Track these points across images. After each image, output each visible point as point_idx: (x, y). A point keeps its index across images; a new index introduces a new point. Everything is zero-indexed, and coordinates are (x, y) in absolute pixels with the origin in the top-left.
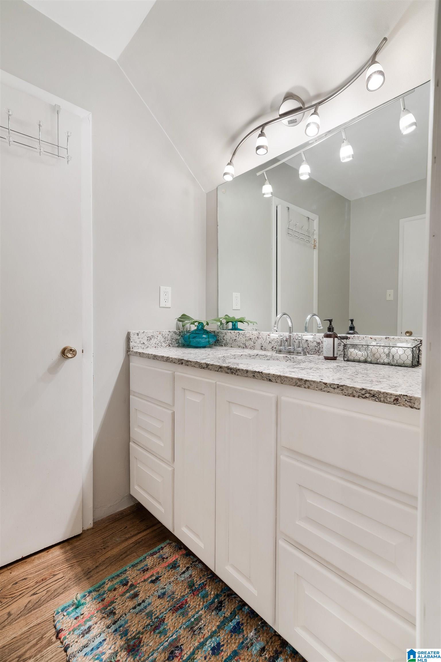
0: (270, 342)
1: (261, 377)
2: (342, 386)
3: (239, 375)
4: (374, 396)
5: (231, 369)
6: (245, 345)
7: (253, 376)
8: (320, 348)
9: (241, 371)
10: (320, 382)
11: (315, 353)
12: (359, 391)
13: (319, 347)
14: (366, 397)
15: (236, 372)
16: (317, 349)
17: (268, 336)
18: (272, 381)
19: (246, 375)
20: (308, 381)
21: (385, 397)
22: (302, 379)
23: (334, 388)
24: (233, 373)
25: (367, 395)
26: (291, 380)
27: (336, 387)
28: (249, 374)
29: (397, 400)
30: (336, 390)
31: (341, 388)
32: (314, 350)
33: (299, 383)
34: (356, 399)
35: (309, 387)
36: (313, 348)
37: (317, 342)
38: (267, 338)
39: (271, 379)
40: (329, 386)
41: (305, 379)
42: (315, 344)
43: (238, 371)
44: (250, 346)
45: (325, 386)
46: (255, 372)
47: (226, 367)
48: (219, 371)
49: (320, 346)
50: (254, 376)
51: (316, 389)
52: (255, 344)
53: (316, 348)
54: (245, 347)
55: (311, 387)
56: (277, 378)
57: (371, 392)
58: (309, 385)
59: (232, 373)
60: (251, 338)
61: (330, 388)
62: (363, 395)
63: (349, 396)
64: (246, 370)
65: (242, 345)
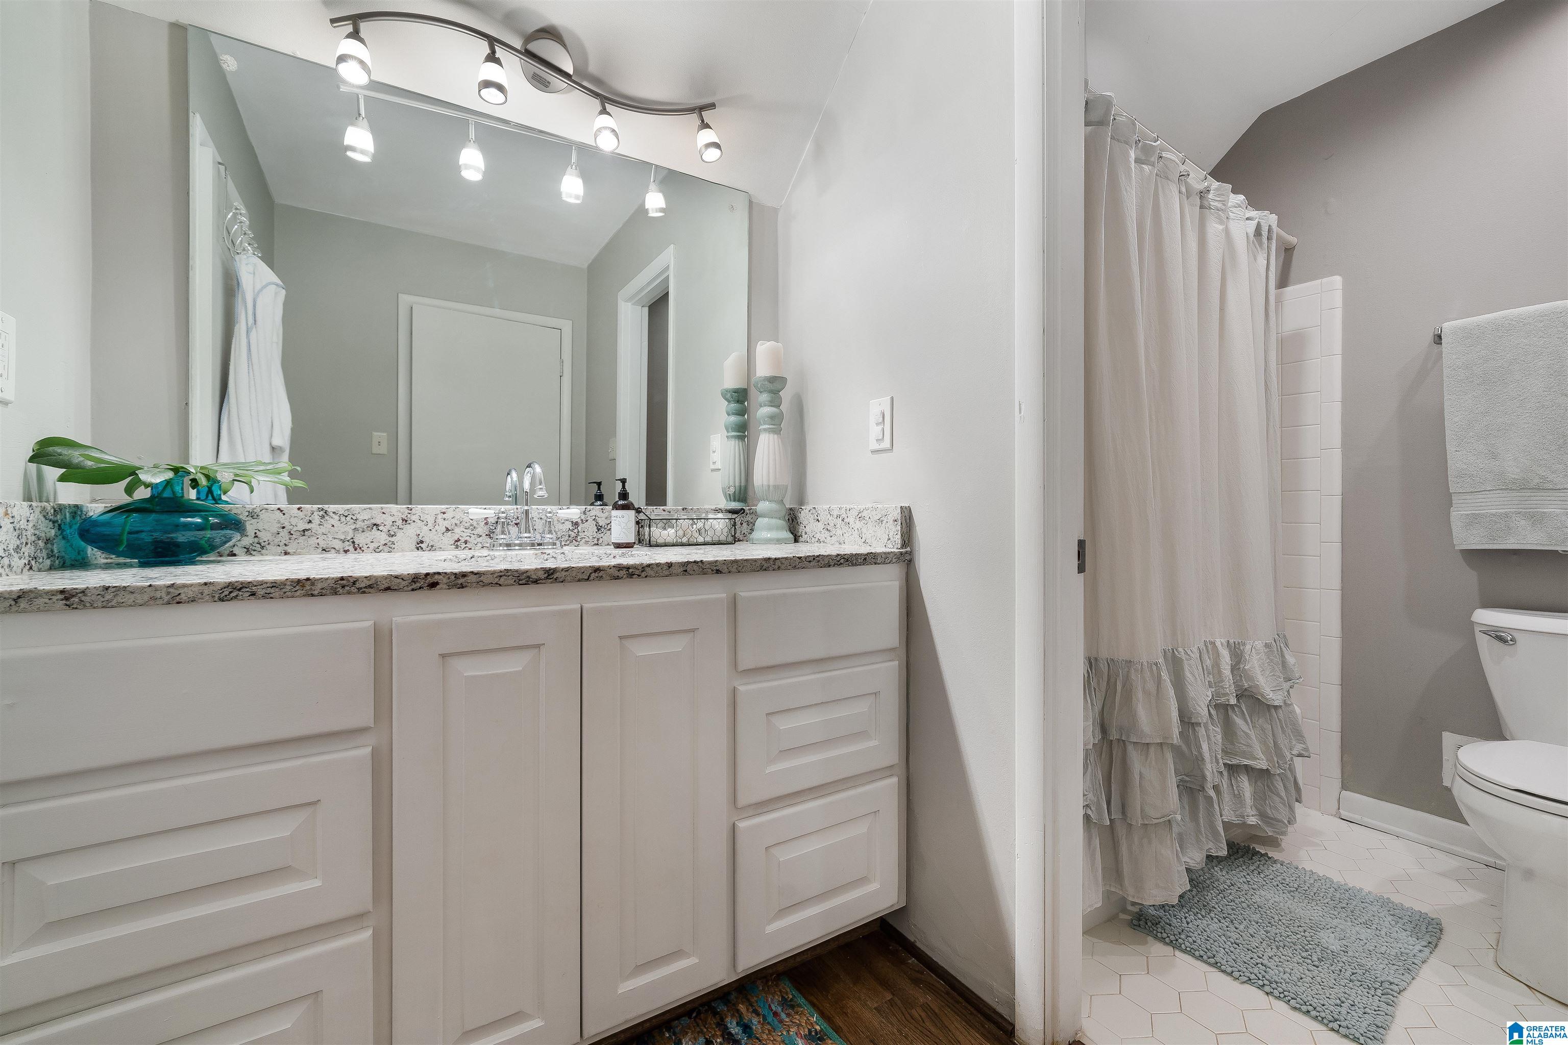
0: (448, 530)
1: (701, 570)
2: (818, 556)
3: (650, 576)
4: (847, 560)
5: (629, 568)
6: (353, 542)
7: (684, 571)
8: (578, 532)
9: (655, 566)
10: (794, 557)
11: (568, 542)
12: (835, 559)
13: (576, 531)
14: (841, 564)
15: (642, 571)
16: (573, 534)
17: (440, 516)
18: (721, 572)
19: (667, 573)
20: (778, 559)
21: (857, 559)
22: (769, 559)
23: (810, 561)
24: (633, 575)
25: (842, 561)
26: (753, 564)
27: (811, 559)
28: (674, 570)
29: (865, 559)
30: (812, 564)
31: (818, 559)
32: (567, 537)
33: (766, 565)
34: (832, 568)
35: (779, 568)
36: (563, 533)
37: (572, 522)
38: (440, 521)
39: (720, 570)
40: (804, 560)
41: (774, 557)
42: (569, 525)
43: (647, 569)
44: (372, 546)
45: (799, 561)
46: (688, 563)
47: (614, 566)
48: (591, 578)
49: (578, 528)
50: (686, 571)
51: (789, 567)
52: (393, 539)
53: (570, 533)
54: (351, 548)
55: (783, 567)
56: (730, 565)
57: (845, 557)
58: (780, 564)
59: (631, 575)
60: (378, 523)
61: (805, 562)
62: (838, 561)
63: (825, 567)
64: (667, 563)
65: (338, 544)
